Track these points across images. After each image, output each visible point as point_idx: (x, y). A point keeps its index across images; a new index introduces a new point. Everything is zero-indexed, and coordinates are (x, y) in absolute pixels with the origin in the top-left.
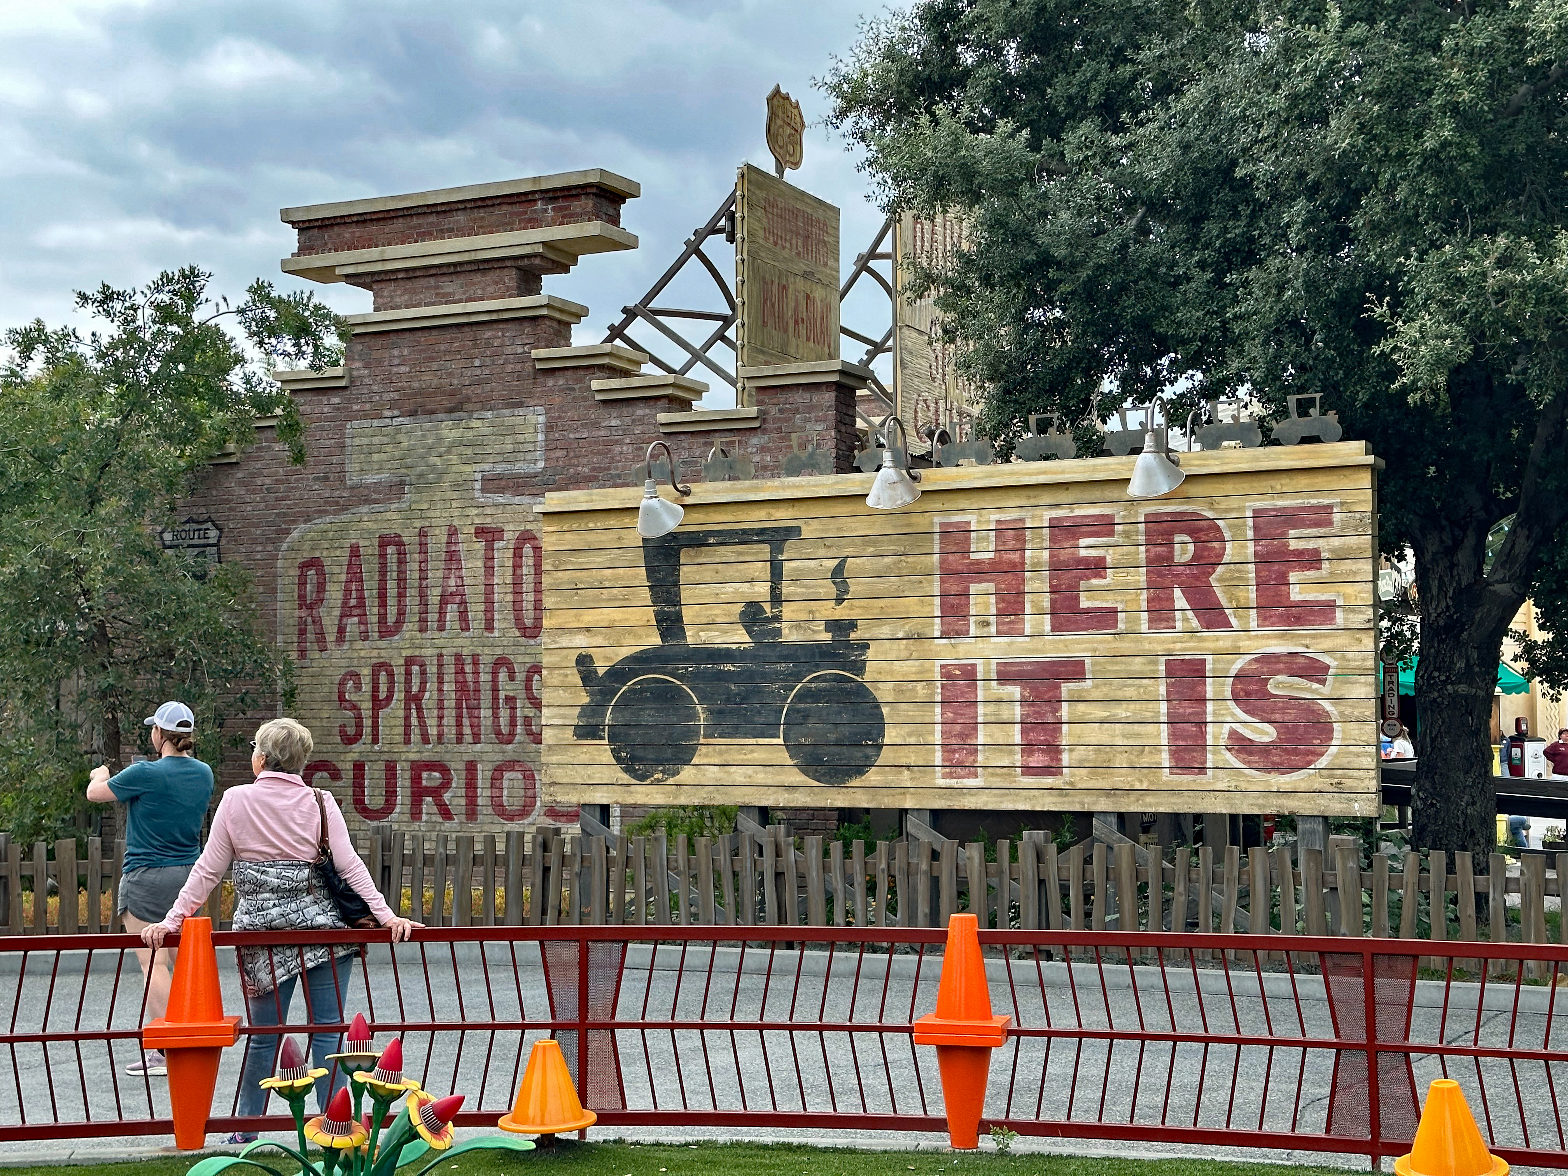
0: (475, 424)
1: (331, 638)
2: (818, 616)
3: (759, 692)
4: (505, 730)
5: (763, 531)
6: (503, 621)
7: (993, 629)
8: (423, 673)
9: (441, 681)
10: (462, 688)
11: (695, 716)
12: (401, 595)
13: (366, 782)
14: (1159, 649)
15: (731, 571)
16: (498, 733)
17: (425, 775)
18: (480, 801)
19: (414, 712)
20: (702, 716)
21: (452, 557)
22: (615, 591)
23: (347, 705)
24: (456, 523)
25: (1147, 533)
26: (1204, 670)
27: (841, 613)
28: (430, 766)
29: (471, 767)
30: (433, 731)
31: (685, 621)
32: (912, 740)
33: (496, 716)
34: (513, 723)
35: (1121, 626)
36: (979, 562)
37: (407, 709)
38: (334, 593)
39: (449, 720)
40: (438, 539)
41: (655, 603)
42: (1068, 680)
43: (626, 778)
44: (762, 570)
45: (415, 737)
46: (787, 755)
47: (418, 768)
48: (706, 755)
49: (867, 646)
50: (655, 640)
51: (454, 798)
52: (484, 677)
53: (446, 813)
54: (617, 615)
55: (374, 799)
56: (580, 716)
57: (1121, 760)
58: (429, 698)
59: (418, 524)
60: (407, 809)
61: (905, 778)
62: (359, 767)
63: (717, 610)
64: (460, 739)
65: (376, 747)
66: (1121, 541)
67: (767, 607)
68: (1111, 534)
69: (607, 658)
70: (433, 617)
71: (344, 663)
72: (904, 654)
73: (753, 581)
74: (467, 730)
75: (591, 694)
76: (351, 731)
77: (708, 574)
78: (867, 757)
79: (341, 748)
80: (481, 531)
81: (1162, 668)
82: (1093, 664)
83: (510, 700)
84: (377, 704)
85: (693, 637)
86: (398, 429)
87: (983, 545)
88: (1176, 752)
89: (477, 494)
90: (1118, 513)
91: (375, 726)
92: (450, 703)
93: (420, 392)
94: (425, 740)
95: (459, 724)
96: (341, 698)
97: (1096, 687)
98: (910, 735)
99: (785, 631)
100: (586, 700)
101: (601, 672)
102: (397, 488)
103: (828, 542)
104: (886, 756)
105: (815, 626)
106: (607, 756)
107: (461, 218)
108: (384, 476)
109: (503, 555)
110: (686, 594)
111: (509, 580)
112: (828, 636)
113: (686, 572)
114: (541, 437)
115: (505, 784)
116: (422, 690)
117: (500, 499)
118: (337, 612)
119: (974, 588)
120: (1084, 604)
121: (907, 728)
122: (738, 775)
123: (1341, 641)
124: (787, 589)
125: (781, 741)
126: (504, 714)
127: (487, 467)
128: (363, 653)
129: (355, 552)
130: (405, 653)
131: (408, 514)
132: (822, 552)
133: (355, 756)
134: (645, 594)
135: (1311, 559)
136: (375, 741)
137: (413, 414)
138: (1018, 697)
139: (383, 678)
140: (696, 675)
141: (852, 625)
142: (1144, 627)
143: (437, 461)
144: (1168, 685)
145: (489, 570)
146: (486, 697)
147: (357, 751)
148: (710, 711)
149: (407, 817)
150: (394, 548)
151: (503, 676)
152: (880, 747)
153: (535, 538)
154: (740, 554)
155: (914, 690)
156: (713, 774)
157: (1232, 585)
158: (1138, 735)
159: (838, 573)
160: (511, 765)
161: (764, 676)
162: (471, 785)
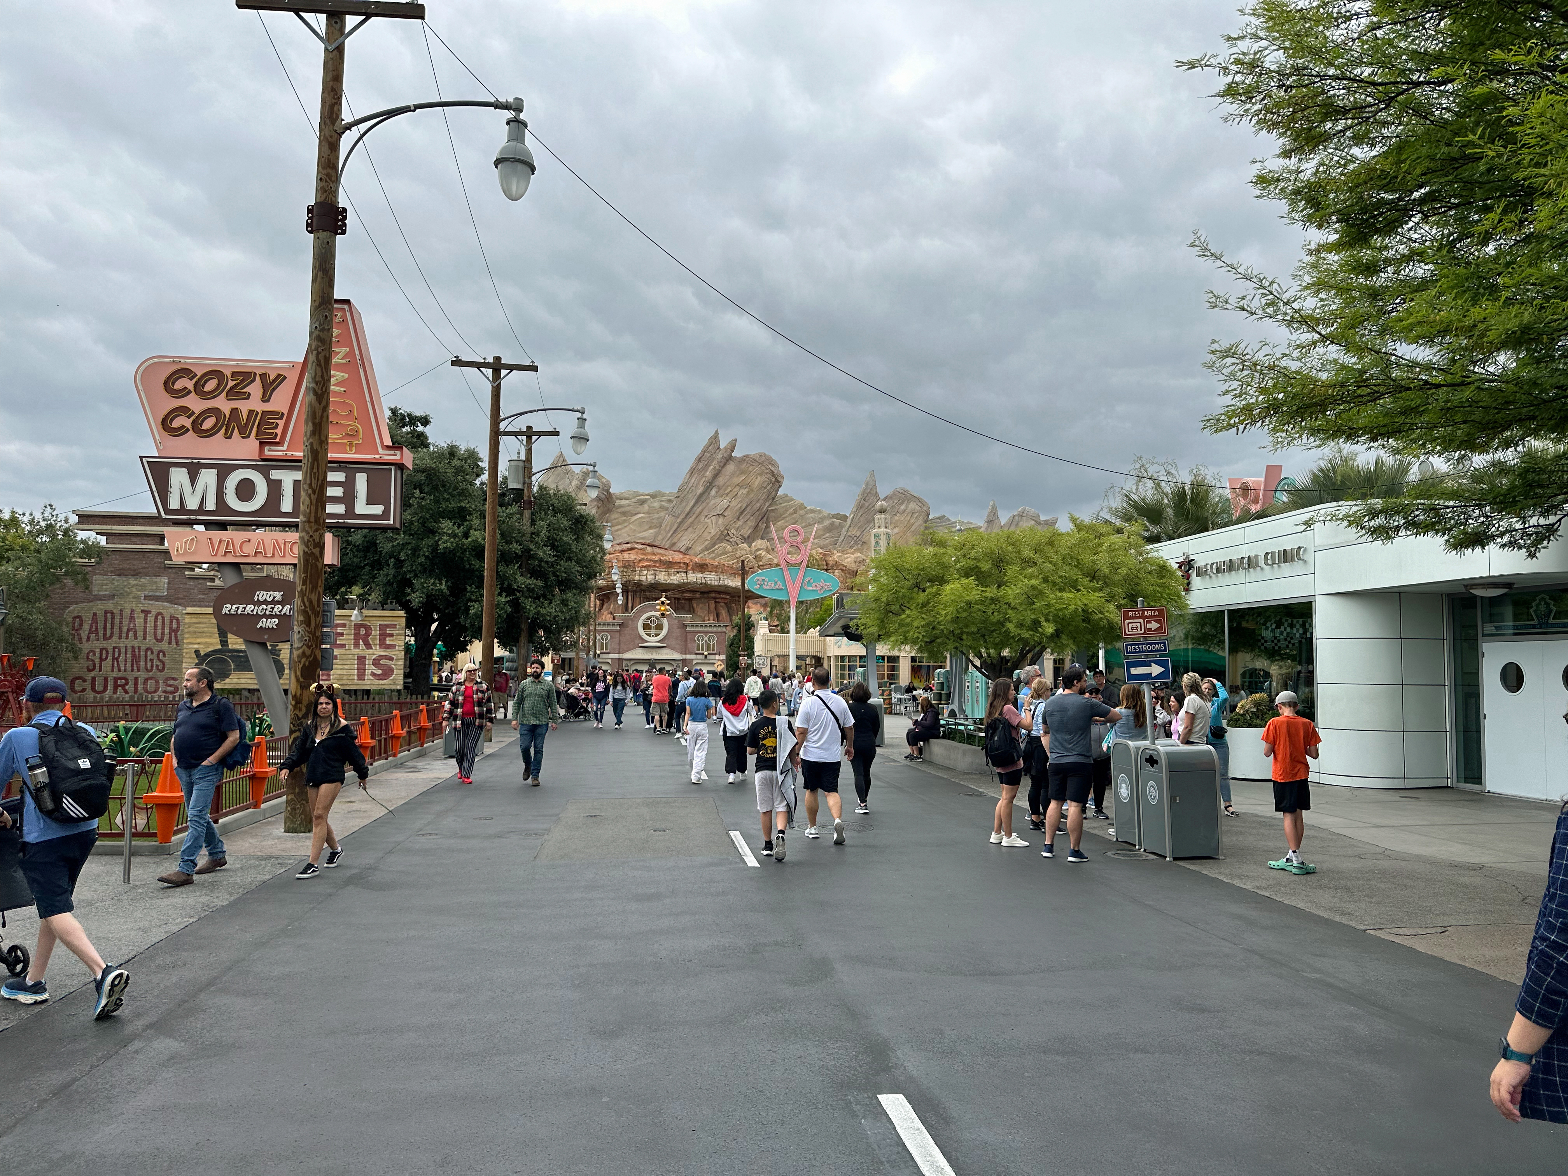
0: (142, 580)
1: (84, 640)
4: (149, 668)
6: (150, 637)
8: (119, 651)
9: (126, 654)
10: (134, 656)
12: (112, 628)
14: (356, 653)
16: (147, 669)
18: (139, 688)
19: (115, 663)
20: (232, 666)
21: (132, 618)
22: (207, 634)
23: (90, 660)
24: (134, 608)
26: (366, 658)
28: (121, 678)
29: (136, 679)
30: (123, 668)
33: (146, 664)
34: (152, 666)
37: (113, 662)
38: (86, 627)
39: (129, 665)
40: (127, 612)
41: (220, 638)
45: (116, 669)
47: (116, 679)
48: (234, 676)
50: (219, 647)
52: (142, 653)
54: (208, 640)
55: (99, 687)
57: (345, 677)
58: (121, 659)
59: (120, 608)
62: (94, 679)
64: (132, 670)
69: (204, 651)
70: (124, 635)
71: (89, 647)
74: (135, 668)
79: (87, 673)
80: (142, 611)
81: (356, 657)
83: (152, 660)
84: (101, 660)
86: (113, 579)
88: (358, 675)
89: (142, 600)
90: (347, 623)
91: (100, 666)
92: (129, 660)
93: (122, 569)
94: (120, 670)
95: (132, 666)
96: (88, 658)
101: (202, 654)
102: (113, 597)
107: (141, 521)
108: (107, 593)
109: (151, 618)
111: (153, 625)
114: (166, 586)
116: (119, 656)
117: (151, 602)
118: (87, 632)
122: (243, 681)
123: (397, 653)
126: (149, 664)
127: (146, 593)
128: (96, 645)
129: (95, 614)
130: (113, 645)
131: (116, 604)
134: (217, 635)
135: (391, 635)
136: (100, 670)
137: (119, 575)
139: (104, 652)
140: (231, 656)
143: (128, 590)
144: (357, 661)
145: (145, 622)
146: (142, 659)
147: (93, 674)
148: (235, 665)
150: (110, 614)
151: (149, 653)
153: (163, 614)
156: (235, 680)
157: (373, 640)
158: (350, 672)
160: (151, 678)
162: (136, 684)
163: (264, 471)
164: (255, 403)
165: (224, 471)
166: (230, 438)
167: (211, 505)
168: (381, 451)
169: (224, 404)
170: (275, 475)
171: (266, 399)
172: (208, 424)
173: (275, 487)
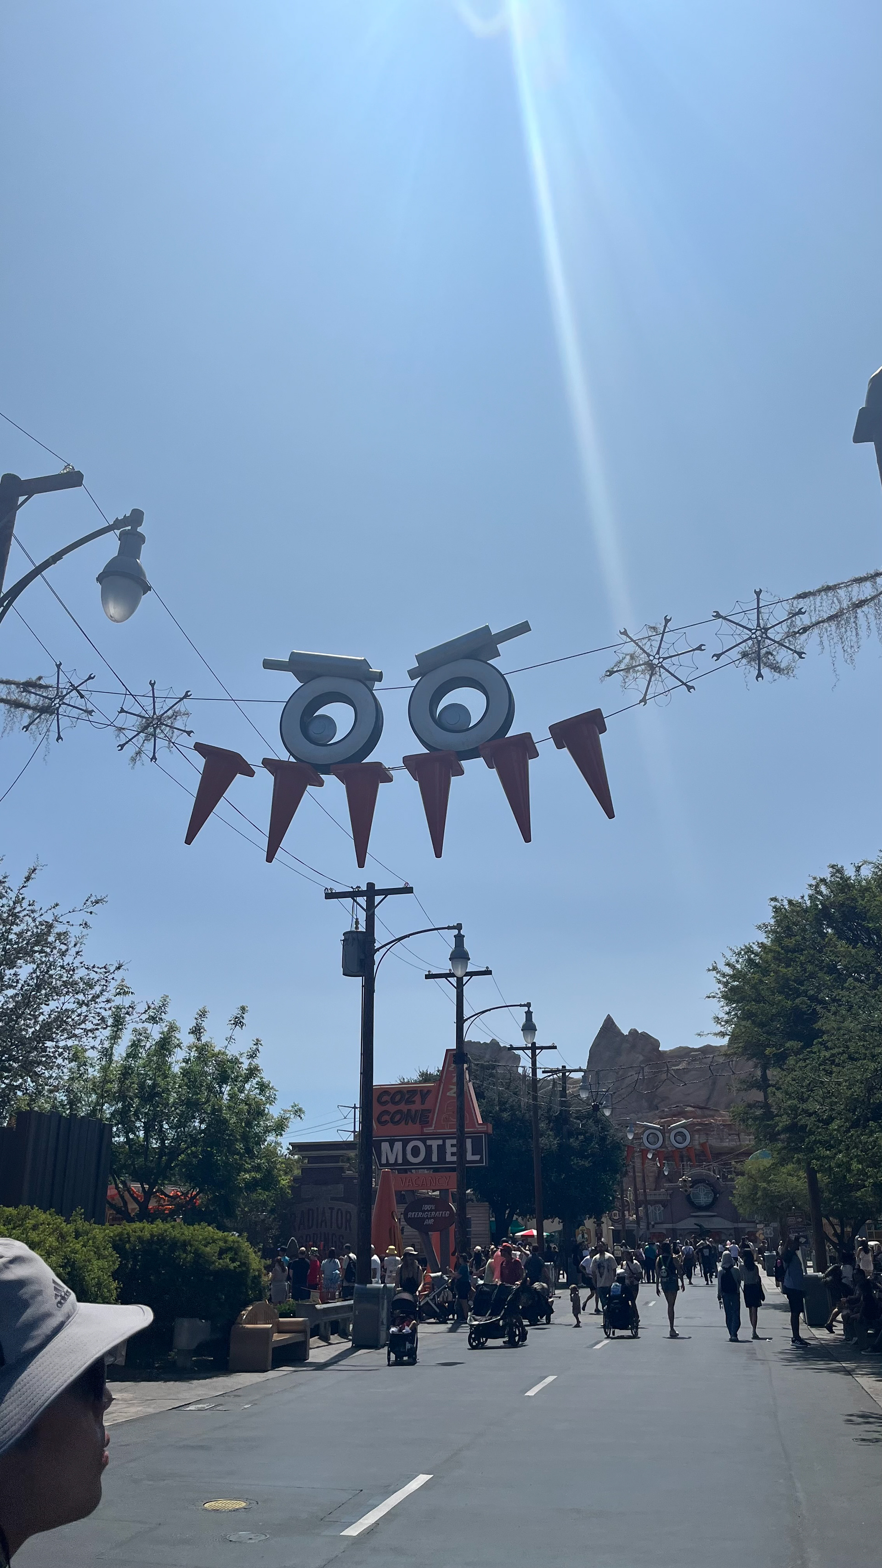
6: (334, 1225)
9: (321, 1238)
12: (313, 1220)
21: (324, 1213)
24: (325, 1206)
38: (298, 1220)
40: (321, 1209)
52: (330, 1237)
59: (317, 1206)
70: (319, 1225)
80: (330, 1208)
86: (313, 1187)
93: (318, 1180)
102: (312, 1199)
108: (309, 1196)
111: (335, 1218)
118: (298, 1224)
129: (303, 1211)
137: (316, 1184)
145: (331, 1216)
150: (311, 1211)
151: (334, 1237)
163: (424, 1141)
164: (417, 1106)
165: (405, 1143)
166: (408, 1124)
167: (400, 1161)
168: (477, 1126)
169: (403, 1107)
170: (429, 1142)
171: (423, 1103)
172: (397, 1118)
173: (429, 1149)
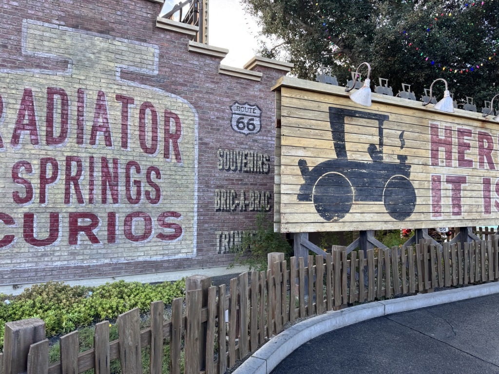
0: (116, 43)
1: (7, 141)
2: (395, 153)
3: (374, 182)
4: (134, 197)
5: (375, 115)
6: (133, 143)
7: (444, 164)
8: (79, 166)
10: (106, 175)
11: (351, 192)
13: (35, 225)
14: (481, 174)
15: (364, 130)
16: (129, 198)
17: (80, 220)
18: (117, 232)
19: (72, 187)
20: (353, 191)
21: (100, 107)
22: (317, 131)
23: (20, 181)
24: (103, 90)
25: (479, 137)
26: (490, 182)
27: (403, 152)
28: (84, 215)
29: (112, 216)
30: (86, 197)
31: (347, 149)
32: (424, 203)
33: (128, 190)
34: (139, 193)
35: (474, 166)
36: (441, 140)
37: (68, 184)
38: (10, 114)
39: (97, 191)
40: (91, 96)
41: (334, 139)
42: (463, 183)
43: (322, 219)
44: (376, 131)
45: (73, 198)
46: (385, 208)
47: (75, 216)
48: (355, 209)
49: (410, 167)
50: (333, 156)
51: (100, 232)
52: (121, 171)
53: (94, 240)
54: (318, 143)
55: (40, 234)
56: (300, 190)
57: (474, 210)
58: (84, 179)
59: (78, 86)
60: (66, 238)
61: (422, 217)
62: (29, 216)
63: (359, 146)
64: (104, 201)
65: (43, 205)
66: (473, 139)
67: (377, 147)
68: (471, 136)
69: (313, 163)
70: (87, 137)
71: (18, 156)
72: (421, 170)
73: (372, 135)
74: (109, 196)
75: (306, 179)
76: (22, 195)
77: (355, 129)
78: (411, 209)
79: (14, 205)
80: (119, 97)
81: (482, 180)
82: (468, 178)
83: (138, 183)
84: (44, 180)
85: (350, 156)
86: (64, 32)
87: (442, 134)
88: (485, 207)
89: (118, 78)
90: (472, 130)
91: (43, 193)
92: (98, 182)
93: (77, 17)
94: (80, 200)
95: (104, 194)
96: (15, 176)
97: (469, 186)
98: (424, 201)
99: (384, 158)
100: (303, 182)
101: (311, 169)
102: (62, 64)
103: (398, 124)
104: (417, 209)
105: (393, 156)
106: (314, 210)
108: (53, 55)
109: (134, 112)
110: (347, 137)
111: (137, 124)
112: (398, 161)
113: (347, 128)
114: (157, 59)
115: (133, 223)
116: (79, 175)
117: (132, 84)
118: (12, 126)
119: (440, 148)
120: (466, 158)
121: (423, 198)
122: (368, 217)
124: (385, 140)
125: (383, 203)
126: (133, 190)
127: (124, 66)
128: (33, 152)
130: (66, 154)
131: (71, 80)
132: (396, 128)
133: (26, 210)
134: (330, 135)
136: (42, 200)
137: (75, 27)
138: (451, 188)
139: (49, 166)
140: (352, 173)
141: (405, 157)
142: (478, 167)
143: (92, 56)
144: (484, 186)
145: (125, 117)
146: (122, 180)
147: (26, 207)
148: (357, 189)
149: (66, 243)
150: (59, 96)
151: (133, 170)
152: (414, 205)
153: (153, 106)
154: (368, 123)
155: (424, 184)
156: (358, 217)
157: (495, 157)
158: (477, 202)
159: (401, 136)
160: (137, 214)
161: (376, 175)
162: (111, 224)
